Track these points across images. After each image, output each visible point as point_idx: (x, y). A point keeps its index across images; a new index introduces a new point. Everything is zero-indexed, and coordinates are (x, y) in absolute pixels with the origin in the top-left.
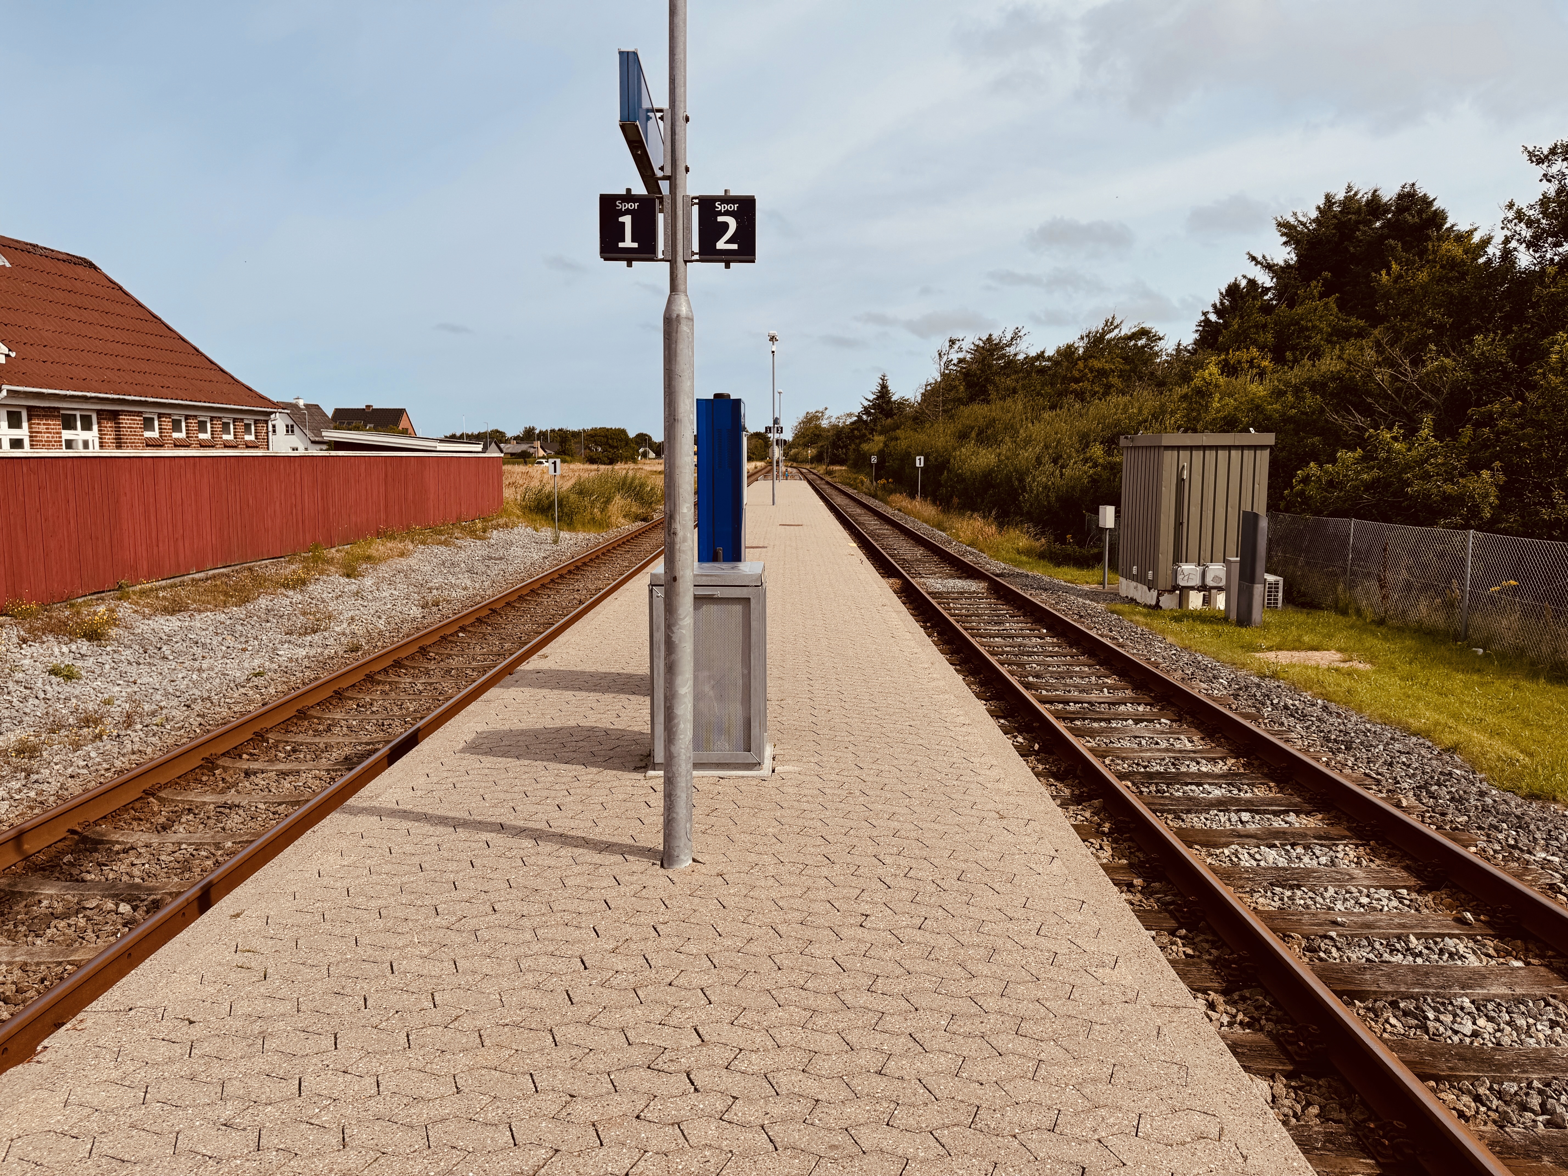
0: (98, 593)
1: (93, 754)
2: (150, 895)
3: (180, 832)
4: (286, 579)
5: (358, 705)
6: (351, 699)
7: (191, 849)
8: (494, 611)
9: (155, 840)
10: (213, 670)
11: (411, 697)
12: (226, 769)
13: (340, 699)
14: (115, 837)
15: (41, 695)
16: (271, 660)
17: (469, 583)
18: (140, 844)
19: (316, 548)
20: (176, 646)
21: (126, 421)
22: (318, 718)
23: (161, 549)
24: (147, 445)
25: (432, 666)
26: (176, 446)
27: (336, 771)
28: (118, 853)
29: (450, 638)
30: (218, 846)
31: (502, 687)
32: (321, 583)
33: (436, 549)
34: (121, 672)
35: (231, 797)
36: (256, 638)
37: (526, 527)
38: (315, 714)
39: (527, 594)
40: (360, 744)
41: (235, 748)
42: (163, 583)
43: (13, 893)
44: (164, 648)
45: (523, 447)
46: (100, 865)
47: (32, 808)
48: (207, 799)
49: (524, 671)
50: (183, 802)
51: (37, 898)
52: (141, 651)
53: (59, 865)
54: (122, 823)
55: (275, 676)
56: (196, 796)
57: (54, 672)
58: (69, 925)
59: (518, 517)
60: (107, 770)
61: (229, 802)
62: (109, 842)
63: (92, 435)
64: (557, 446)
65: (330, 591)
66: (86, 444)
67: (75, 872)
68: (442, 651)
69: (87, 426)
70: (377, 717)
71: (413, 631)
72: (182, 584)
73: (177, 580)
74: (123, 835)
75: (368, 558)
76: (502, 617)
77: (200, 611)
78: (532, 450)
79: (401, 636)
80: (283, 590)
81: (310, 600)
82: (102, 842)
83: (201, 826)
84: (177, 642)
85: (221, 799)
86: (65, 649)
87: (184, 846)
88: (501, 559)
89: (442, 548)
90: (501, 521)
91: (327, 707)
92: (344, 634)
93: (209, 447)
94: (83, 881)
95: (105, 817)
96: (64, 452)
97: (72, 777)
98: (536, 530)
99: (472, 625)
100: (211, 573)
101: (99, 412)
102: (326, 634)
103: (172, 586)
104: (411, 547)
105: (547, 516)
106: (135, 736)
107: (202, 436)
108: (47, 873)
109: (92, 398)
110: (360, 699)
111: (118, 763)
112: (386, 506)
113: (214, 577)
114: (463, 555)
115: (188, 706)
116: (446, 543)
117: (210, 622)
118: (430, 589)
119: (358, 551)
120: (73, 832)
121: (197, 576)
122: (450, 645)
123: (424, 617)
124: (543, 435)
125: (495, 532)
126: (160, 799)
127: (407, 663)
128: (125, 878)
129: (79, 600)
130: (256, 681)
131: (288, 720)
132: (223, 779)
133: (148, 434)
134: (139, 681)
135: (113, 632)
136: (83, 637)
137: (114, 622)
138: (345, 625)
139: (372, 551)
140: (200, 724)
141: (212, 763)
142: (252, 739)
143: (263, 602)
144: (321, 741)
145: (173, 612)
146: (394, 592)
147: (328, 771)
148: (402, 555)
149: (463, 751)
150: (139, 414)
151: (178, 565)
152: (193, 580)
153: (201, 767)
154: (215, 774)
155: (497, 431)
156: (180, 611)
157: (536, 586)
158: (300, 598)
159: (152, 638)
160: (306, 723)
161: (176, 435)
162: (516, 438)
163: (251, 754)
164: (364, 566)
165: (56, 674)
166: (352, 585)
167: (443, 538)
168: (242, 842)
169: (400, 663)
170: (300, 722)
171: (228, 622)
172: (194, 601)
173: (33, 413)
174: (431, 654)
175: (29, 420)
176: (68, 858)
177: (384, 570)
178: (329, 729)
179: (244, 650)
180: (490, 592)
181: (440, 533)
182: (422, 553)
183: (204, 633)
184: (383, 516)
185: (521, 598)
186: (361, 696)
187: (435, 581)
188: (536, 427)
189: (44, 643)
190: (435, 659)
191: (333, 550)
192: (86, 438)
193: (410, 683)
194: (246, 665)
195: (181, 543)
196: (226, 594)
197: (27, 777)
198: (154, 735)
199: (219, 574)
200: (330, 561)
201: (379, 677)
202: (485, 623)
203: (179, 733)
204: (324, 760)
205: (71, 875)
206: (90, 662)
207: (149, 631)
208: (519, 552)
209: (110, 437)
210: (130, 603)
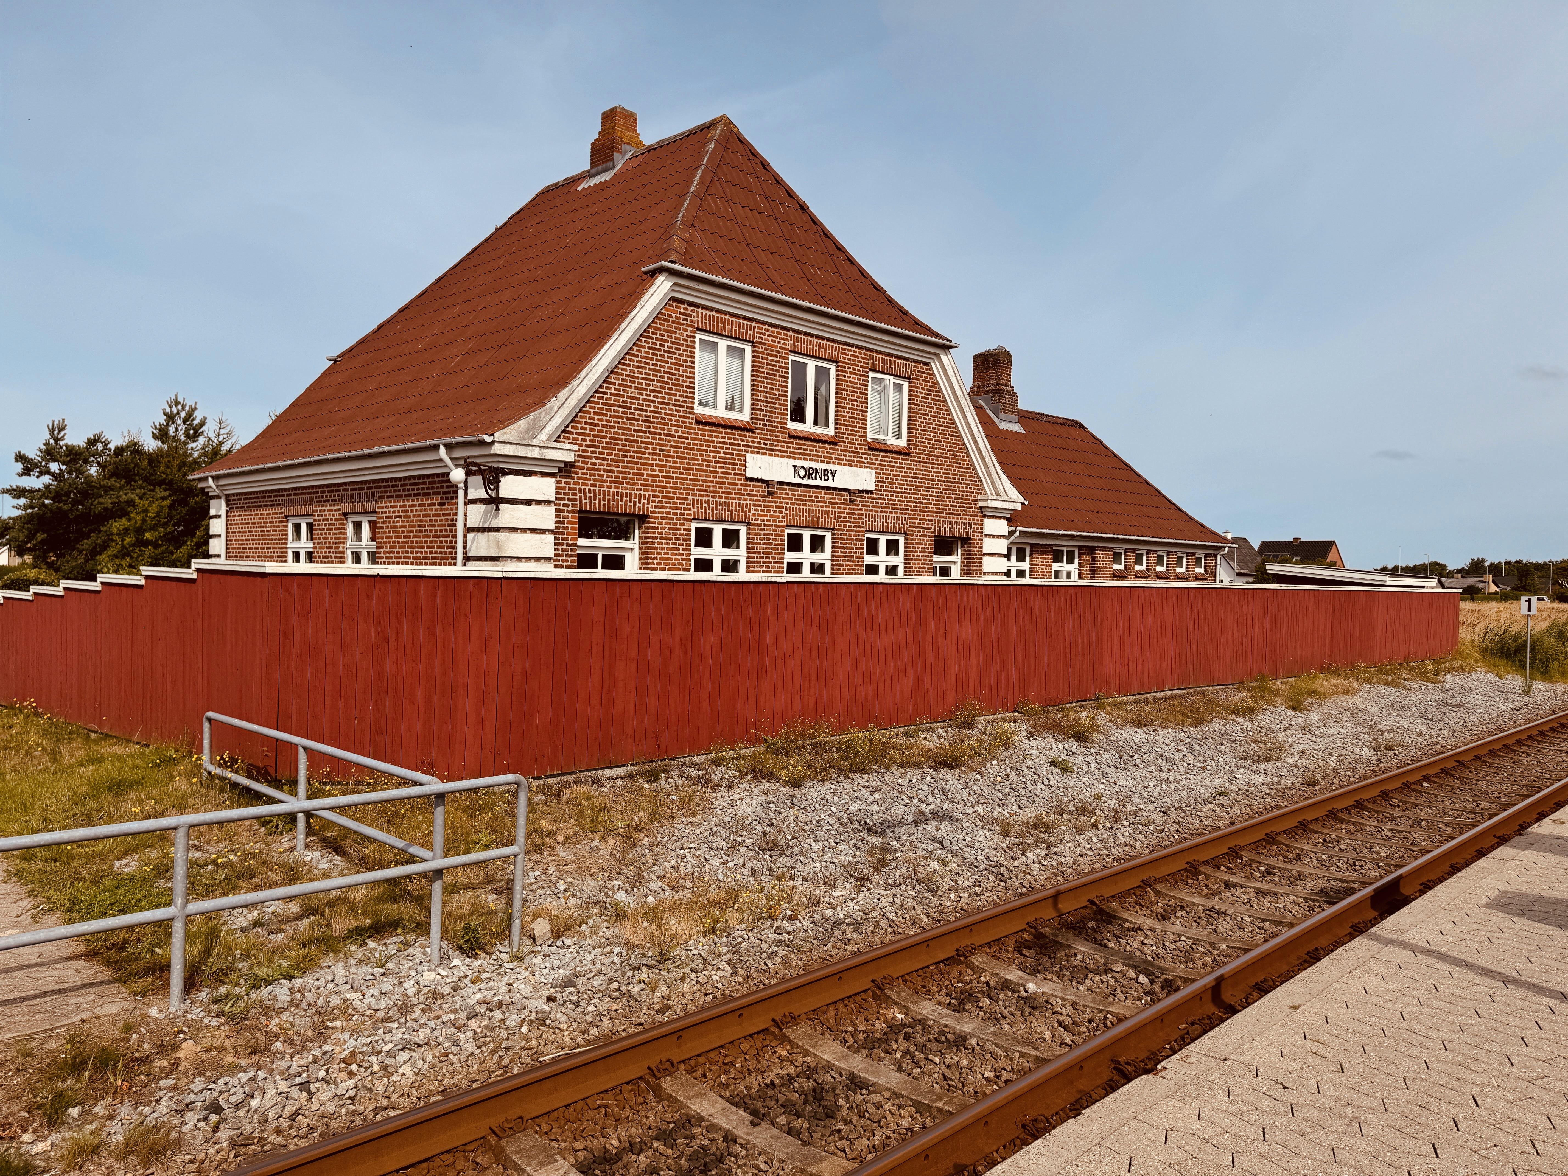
0: (1081, 701)
1: (1095, 840)
2: (1163, 974)
3: (1176, 925)
4: (1236, 706)
5: (1324, 840)
6: (1316, 832)
7: (1189, 942)
8: (1461, 763)
9: (1158, 926)
10: (1179, 783)
11: (1380, 842)
12: (1207, 877)
13: (1305, 831)
14: (1125, 915)
15: (1046, 782)
16: (1230, 782)
17: (1424, 729)
18: (1146, 927)
19: (1263, 678)
20: (1145, 756)
21: (1100, 555)
22: (1287, 846)
23: (1131, 668)
24: (1115, 576)
25: (1397, 813)
26: (1137, 577)
27: (1313, 901)
28: (1128, 930)
29: (1413, 786)
30: (1213, 945)
31: (1514, 847)
32: (1269, 713)
33: (1382, 689)
34: (1103, 772)
35: (1215, 902)
36: (1212, 759)
37: (1487, 672)
38: (1283, 841)
39: (1499, 750)
40: (1334, 879)
41: (1213, 859)
42: (1132, 698)
43: (1055, 941)
44: (1136, 757)
45: (1470, 581)
46: (1117, 937)
47: (1056, 875)
48: (1196, 900)
49: (1538, 835)
50: (1175, 898)
51: (1073, 951)
52: (1117, 756)
53: (1084, 928)
54: (1127, 905)
55: (1239, 798)
56: (1185, 895)
57: (1053, 763)
58: (1102, 982)
59: (1476, 661)
60: (1108, 855)
61: (1216, 908)
62: (1120, 918)
63: (1073, 568)
64: (1515, 581)
65: (1278, 721)
66: (1069, 575)
67: (1099, 937)
68: (1406, 798)
69: (1070, 561)
70: (1346, 855)
71: (1369, 773)
72: (1145, 701)
73: (1142, 697)
74: (1131, 915)
75: (1313, 693)
76: (1471, 772)
77: (1162, 728)
78: (1481, 585)
79: (1357, 776)
80: (1234, 716)
81: (1259, 729)
82: (1115, 917)
83: (1194, 924)
84: (1145, 753)
85: (1210, 903)
86: (1060, 746)
87: (1183, 938)
88: (1459, 706)
89: (1390, 689)
90: (1457, 664)
91: (1294, 837)
92: (1296, 767)
93: (1164, 578)
94: (1106, 946)
95: (1113, 896)
96: (1053, 582)
97: (1081, 856)
98: (1500, 677)
99: (1437, 775)
100: (1170, 693)
101: (1080, 548)
102: (1279, 764)
103: (1137, 702)
104: (1356, 685)
105: (1514, 662)
106: (1124, 832)
107: (1159, 569)
108: (1077, 932)
109: (1077, 536)
110: (1326, 834)
111: (1114, 852)
112: (1331, 642)
113: (1172, 698)
114: (1414, 698)
115: (1165, 813)
116: (1393, 684)
117: (1171, 739)
118: (1382, 732)
119: (1302, 684)
120: (1092, 902)
121: (1158, 695)
122: (1413, 794)
123: (1379, 760)
124: (1495, 568)
125: (1448, 675)
126: (1157, 892)
127: (1370, 805)
128: (1138, 953)
129: (1068, 706)
130: (1221, 800)
131: (1258, 841)
132: (1206, 886)
133: (1116, 567)
134: (1118, 783)
135: (1095, 736)
136: (1073, 737)
137: (1095, 728)
138: (1296, 758)
139: (1316, 686)
140: (1177, 831)
141: (1195, 868)
142: (1227, 853)
143: (1216, 726)
144: (1295, 868)
145: (1140, 725)
146: (1342, 730)
147: (1305, 899)
148: (1347, 692)
149: (1487, 906)
150: (1111, 549)
151: (1143, 684)
152: (1154, 698)
153: (1186, 870)
154: (1198, 879)
155: (1436, 564)
156: (1145, 725)
157: (1510, 741)
158: (1250, 725)
159: (1125, 746)
160: (1275, 848)
161: (1137, 568)
162: (1459, 571)
163: (1228, 868)
164: (1309, 701)
165: (1055, 766)
166: (1299, 719)
167: (1390, 678)
168: (1235, 947)
169: (1362, 805)
170: (1268, 846)
171: (1187, 741)
172: (1157, 718)
173: (1035, 549)
174: (1394, 800)
175: (1031, 555)
176: (1091, 924)
177: (1330, 706)
178: (1298, 858)
179: (1204, 769)
180: (1451, 742)
181: (1387, 672)
182: (1368, 692)
183: (1167, 748)
184: (1327, 651)
185: (1492, 753)
186: (1326, 831)
187: (1385, 723)
188: (1486, 558)
189: (1044, 738)
190: (1399, 806)
191: (1278, 682)
192: (1069, 570)
193: (1375, 827)
194: (1208, 782)
195: (1146, 665)
196: (1183, 714)
197: (1048, 848)
198: (1140, 833)
199: (1176, 695)
200: (1276, 693)
201: (1343, 816)
202: (1452, 775)
203: (1160, 835)
204: (1299, 887)
205: (1095, 938)
206: (1079, 760)
207: (1123, 740)
208: (1481, 700)
209: (1086, 570)
210: (1105, 713)
